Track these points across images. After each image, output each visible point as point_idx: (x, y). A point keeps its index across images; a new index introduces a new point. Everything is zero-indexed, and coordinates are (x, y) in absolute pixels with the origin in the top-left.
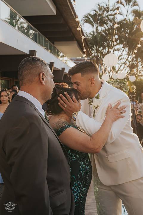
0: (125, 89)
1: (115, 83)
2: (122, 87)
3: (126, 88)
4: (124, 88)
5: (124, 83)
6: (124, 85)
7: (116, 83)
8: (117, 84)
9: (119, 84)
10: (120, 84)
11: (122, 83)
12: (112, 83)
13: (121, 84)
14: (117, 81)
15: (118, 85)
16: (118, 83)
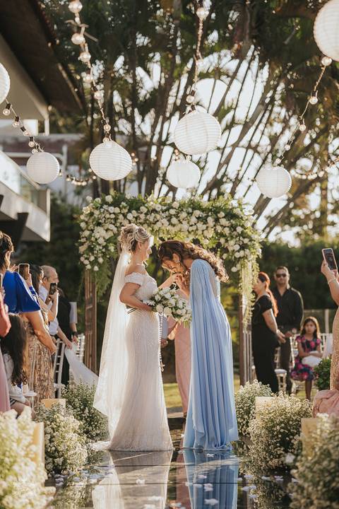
0: (237, 247)
1: (184, 215)
2: (222, 235)
3: (246, 241)
4: (232, 242)
5: (231, 215)
6: (233, 228)
7: (190, 214)
8: (193, 220)
9: (204, 220)
10: (210, 220)
11: (222, 214)
12: (170, 216)
13: (217, 220)
14: (194, 206)
15: (201, 226)
16: (197, 213)
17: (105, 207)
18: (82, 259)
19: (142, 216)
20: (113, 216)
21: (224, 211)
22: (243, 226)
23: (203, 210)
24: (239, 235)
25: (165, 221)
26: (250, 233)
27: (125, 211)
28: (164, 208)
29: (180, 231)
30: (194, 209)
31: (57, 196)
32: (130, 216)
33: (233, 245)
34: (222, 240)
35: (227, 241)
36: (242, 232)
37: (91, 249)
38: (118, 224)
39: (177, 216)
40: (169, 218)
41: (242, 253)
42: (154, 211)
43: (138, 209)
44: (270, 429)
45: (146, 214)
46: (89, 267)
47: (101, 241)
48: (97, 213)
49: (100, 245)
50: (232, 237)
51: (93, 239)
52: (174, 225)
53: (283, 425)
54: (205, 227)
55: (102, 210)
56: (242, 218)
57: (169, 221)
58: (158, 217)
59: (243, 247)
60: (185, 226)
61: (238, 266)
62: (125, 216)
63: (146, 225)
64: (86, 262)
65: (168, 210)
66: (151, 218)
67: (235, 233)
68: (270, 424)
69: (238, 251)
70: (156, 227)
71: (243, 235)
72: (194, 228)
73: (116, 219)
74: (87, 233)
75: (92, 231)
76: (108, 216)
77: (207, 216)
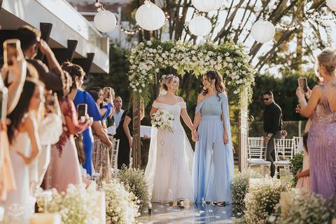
0: (238, 77)
1: (201, 54)
2: (227, 68)
3: (244, 72)
4: (234, 74)
5: (233, 55)
6: (235, 63)
7: (205, 54)
8: (208, 58)
9: (215, 58)
10: (219, 58)
11: (227, 54)
12: (192, 55)
13: (224, 58)
14: (209, 48)
15: (213, 62)
16: (210, 53)
17: (147, 48)
18: (131, 84)
19: (172, 55)
20: (152, 55)
21: (229, 51)
22: (242, 62)
23: (214, 51)
24: (239, 68)
25: (188, 59)
26: (246, 67)
27: (161, 51)
28: (187, 50)
29: (198, 65)
30: (208, 50)
31: (114, 42)
32: (164, 55)
33: (235, 76)
34: (227, 72)
35: (231, 73)
36: (241, 66)
37: (137, 78)
38: (155, 61)
39: (196, 56)
40: (191, 57)
41: (241, 81)
42: (180, 51)
43: (169, 50)
44: (259, 200)
45: (175, 54)
46: (135, 90)
47: (144, 72)
48: (141, 52)
49: (143, 75)
50: (234, 70)
51: (138, 71)
52: (194, 62)
53: (268, 197)
54: (215, 62)
55: (145, 51)
56: (241, 56)
57: (191, 58)
58: (183, 56)
59: (242, 77)
60: (202, 62)
61: (239, 90)
62: (160, 55)
63: (174, 62)
64: (134, 87)
65: (190, 51)
66: (178, 56)
67: (237, 67)
68: (259, 197)
69: (239, 80)
70: (182, 63)
71: (242, 68)
72: (208, 63)
73: (154, 57)
74: (134, 67)
75: (138, 65)
76: (148, 55)
77: (217, 55)
